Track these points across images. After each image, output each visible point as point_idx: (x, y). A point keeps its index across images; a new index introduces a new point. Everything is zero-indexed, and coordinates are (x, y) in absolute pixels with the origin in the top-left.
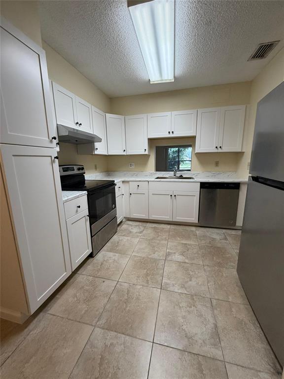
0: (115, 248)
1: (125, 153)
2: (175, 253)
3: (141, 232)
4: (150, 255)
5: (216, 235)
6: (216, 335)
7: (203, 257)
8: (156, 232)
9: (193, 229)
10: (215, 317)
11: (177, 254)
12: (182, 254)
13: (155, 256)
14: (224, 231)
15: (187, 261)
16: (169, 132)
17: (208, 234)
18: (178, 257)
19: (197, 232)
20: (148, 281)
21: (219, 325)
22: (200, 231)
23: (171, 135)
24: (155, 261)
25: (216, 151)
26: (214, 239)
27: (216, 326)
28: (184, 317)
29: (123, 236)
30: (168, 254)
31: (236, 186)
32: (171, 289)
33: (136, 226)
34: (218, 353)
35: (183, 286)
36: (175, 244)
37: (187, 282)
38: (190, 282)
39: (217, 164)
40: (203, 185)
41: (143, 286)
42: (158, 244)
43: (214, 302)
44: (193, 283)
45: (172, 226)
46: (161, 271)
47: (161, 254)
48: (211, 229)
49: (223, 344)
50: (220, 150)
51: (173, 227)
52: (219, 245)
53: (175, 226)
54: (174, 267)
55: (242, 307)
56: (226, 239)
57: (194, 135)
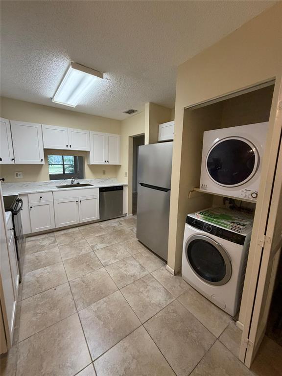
0: (39, 264)
1: (13, 163)
2: (96, 244)
3: (54, 242)
4: (79, 253)
5: (113, 223)
6: (142, 268)
7: (115, 239)
8: (68, 236)
9: (97, 224)
10: (138, 262)
11: (98, 244)
12: (102, 242)
13: (84, 252)
14: (117, 219)
15: (108, 245)
16: (67, 146)
17: (109, 224)
18: (100, 246)
19: (102, 226)
20: (92, 268)
21: (141, 263)
22: (103, 225)
23: (69, 148)
24: (86, 255)
25: (105, 164)
26: (115, 227)
27: (140, 264)
28: (125, 271)
29: (37, 252)
30: (93, 247)
31: (120, 188)
32: (110, 263)
33: (44, 238)
34: (146, 273)
35: (115, 258)
36: (92, 239)
37: (116, 255)
38: (117, 255)
39: (104, 172)
40: (102, 190)
41: (91, 272)
42: (79, 244)
43: (134, 256)
44: (119, 254)
45: (79, 228)
46: (96, 259)
47: (87, 249)
48: (109, 221)
49: (146, 269)
50: (107, 163)
51: (81, 228)
52: (119, 229)
53: (82, 227)
54: (103, 252)
55: (145, 251)
56: (121, 224)
57: (89, 150)
